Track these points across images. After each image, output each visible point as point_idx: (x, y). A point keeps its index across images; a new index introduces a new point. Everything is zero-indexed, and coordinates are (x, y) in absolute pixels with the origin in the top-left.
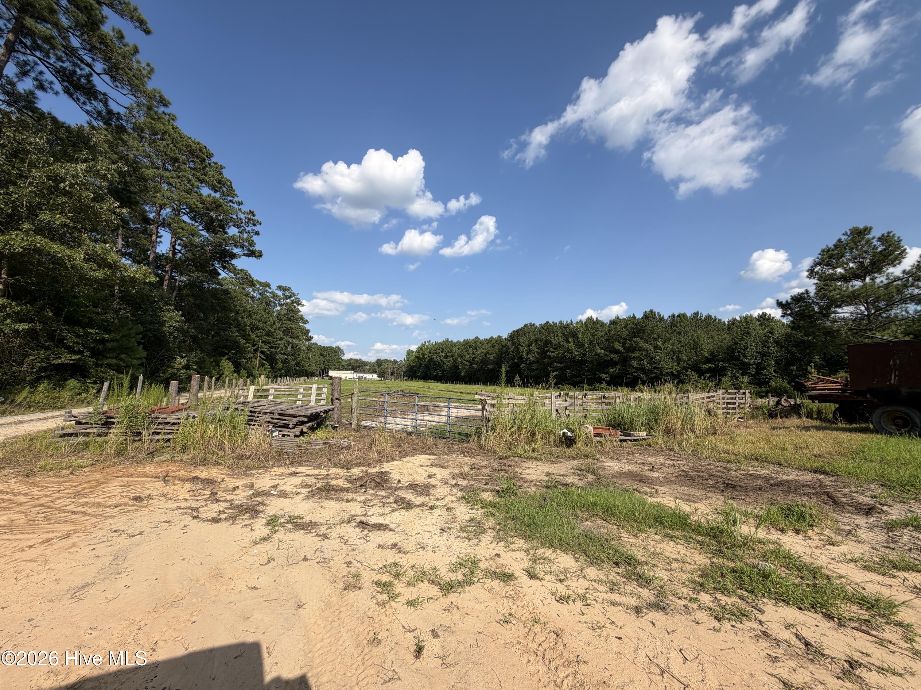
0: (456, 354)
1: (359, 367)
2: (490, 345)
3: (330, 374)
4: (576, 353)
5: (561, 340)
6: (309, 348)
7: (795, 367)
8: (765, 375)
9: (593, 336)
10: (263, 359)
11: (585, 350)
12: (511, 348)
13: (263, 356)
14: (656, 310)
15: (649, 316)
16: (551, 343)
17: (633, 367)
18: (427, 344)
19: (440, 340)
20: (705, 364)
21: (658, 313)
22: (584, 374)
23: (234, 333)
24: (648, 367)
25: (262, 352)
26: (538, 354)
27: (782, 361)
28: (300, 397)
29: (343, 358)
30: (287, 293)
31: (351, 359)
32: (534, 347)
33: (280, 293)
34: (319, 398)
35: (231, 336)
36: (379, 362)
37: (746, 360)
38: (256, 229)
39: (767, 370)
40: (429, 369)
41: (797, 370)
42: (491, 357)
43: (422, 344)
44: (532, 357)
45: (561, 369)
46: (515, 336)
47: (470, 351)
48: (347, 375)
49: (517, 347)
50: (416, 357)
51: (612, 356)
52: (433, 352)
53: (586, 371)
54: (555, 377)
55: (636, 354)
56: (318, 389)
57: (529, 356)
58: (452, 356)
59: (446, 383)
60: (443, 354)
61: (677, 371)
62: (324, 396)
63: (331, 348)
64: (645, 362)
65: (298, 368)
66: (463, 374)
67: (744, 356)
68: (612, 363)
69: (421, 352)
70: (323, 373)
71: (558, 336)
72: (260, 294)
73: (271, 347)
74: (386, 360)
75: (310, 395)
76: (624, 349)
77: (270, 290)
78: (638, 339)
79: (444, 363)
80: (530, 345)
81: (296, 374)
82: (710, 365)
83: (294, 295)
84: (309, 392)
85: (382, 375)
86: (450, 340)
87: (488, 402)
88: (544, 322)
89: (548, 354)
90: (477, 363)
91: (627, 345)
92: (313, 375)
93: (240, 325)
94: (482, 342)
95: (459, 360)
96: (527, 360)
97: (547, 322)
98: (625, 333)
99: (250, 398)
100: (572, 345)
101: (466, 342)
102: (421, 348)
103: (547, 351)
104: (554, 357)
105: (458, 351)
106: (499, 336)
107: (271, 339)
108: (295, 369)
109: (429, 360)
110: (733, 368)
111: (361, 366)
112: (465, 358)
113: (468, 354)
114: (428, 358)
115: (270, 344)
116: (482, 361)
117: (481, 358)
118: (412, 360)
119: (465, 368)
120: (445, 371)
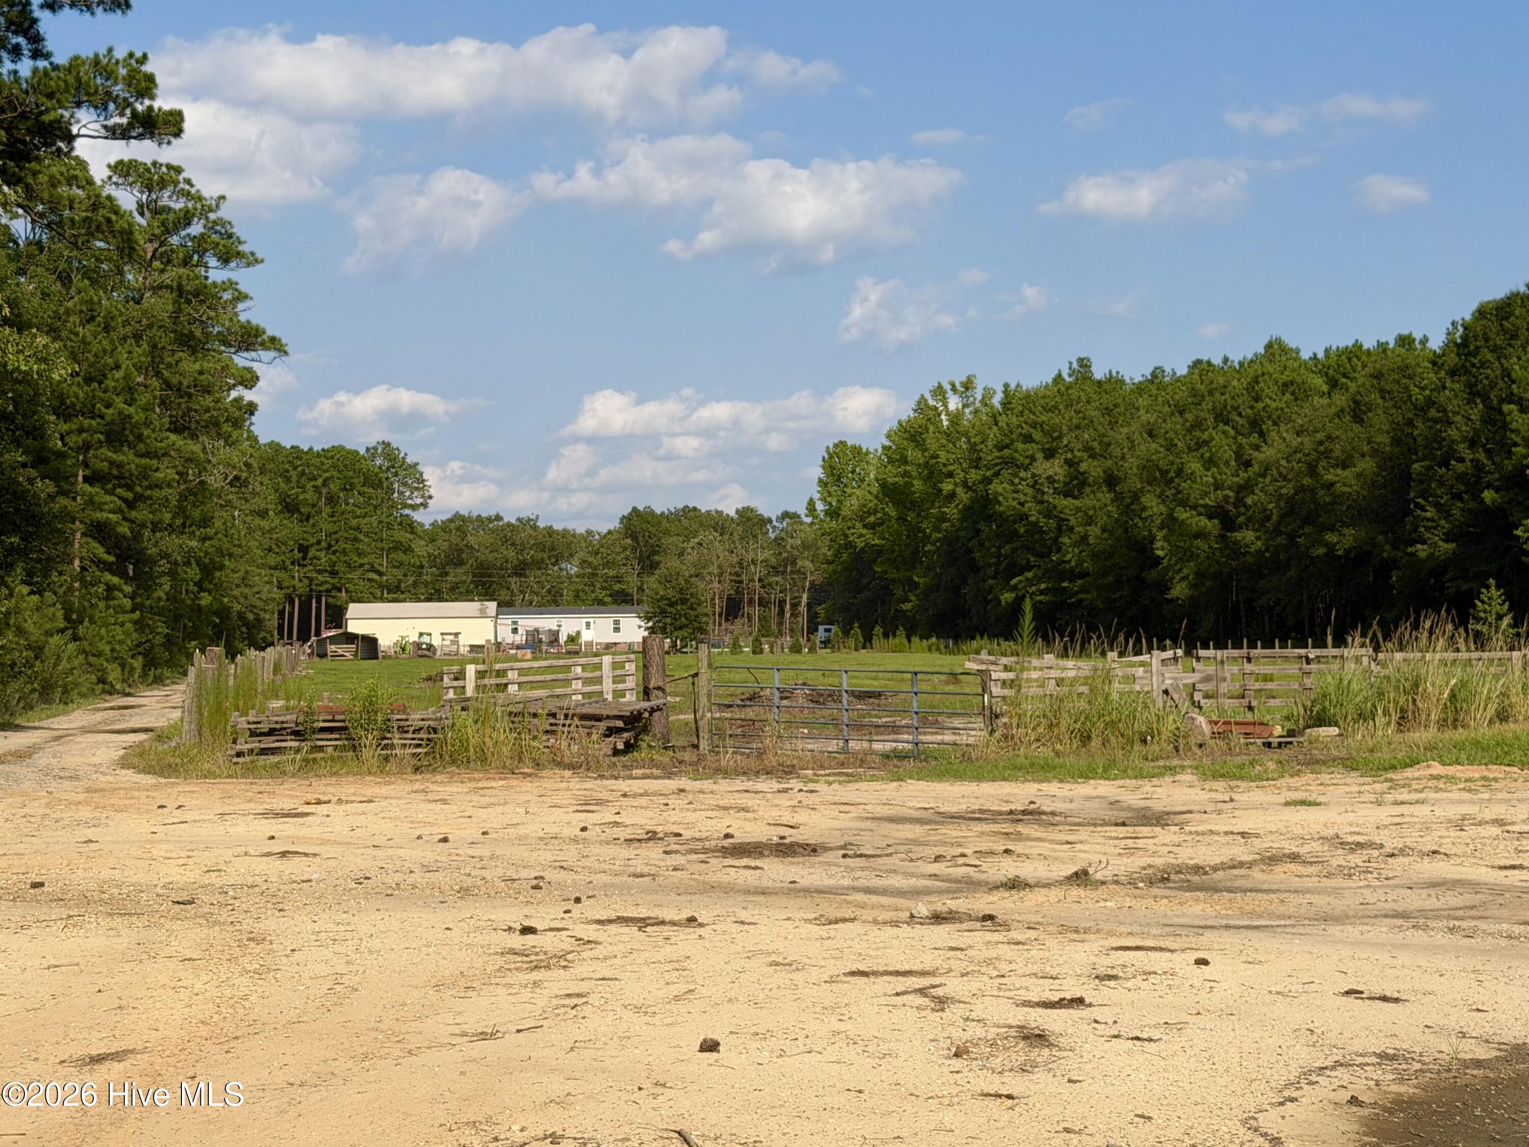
0: (1131, 465)
1: (521, 570)
3: (356, 628)
18: (954, 403)
28: (577, 685)
34: (620, 686)
36: (643, 533)
40: (975, 568)
42: (1346, 479)
43: (922, 406)
47: (1222, 442)
48: (468, 624)
50: (888, 491)
52: (989, 455)
56: (615, 666)
58: (1111, 481)
60: (1055, 468)
62: (631, 683)
66: (1179, 591)
69: (913, 454)
74: (689, 512)
75: (599, 680)
79: (1063, 526)
84: (597, 673)
85: (671, 613)
86: (1097, 374)
87: (994, 676)
90: (1261, 521)
95: (1152, 504)
99: (470, 692)
102: (912, 433)
105: (1149, 448)
109: (968, 512)
111: (539, 564)
112: (1190, 489)
113: (1209, 463)
114: (963, 496)
115: (129, 487)
116: (1291, 508)
117: (1288, 489)
118: (862, 516)
119: (1187, 555)
120: (1073, 576)
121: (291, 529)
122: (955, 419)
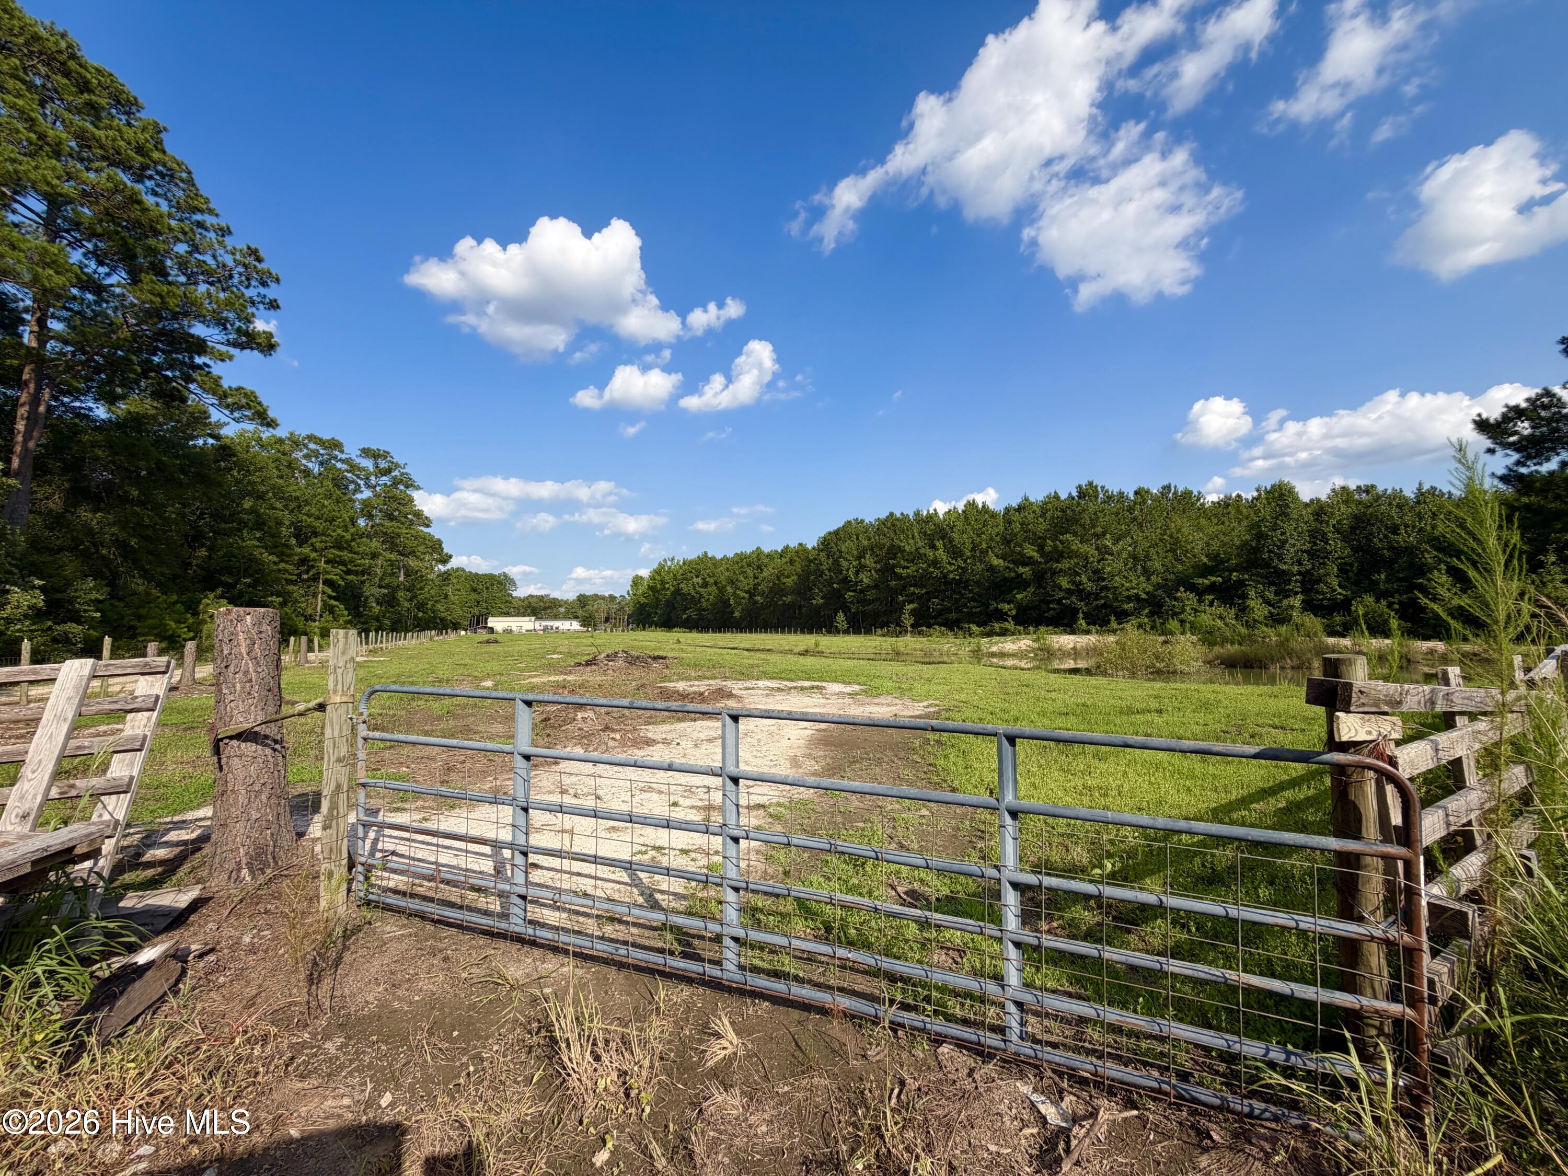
0: (723, 579)
1: (545, 609)
2: (784, 560)
3: (489, 625)
4: (951, 570)
5: (920, 544)
6: (446, 577)
7: (1383, 576)
8: (1323, 593)
9: (978, 535)
10: (330, 597)
11: (965, 561)
12: (826, 564)
13: (329, 591)
14: (1098, 482)
15: (1087, 493)
16: (901, 550)
17: (1060, 588)
18: (669, 563)
19: (692, 556)
20: (1205, 577)
21: (1103, 487)
22: (965, 606)
23: (250, 541)
24: (1089, 586)
25: (329, 583)
26: (877, 571)
27: (1351, 565)
29: (515, 594)
30: (383, 464)
31: (531, 596)
32: (868, 560)
33: (368, 464)
35: (240, 548)
36: (583, 600)
37: (1285, 567)
38: (272, 292)
39: (1326, 583)
40: (674, 608)
41: (1388, 581)
42: (789, 582)
43: (660, 564)
44: (865, 578)
45: (920, 597)
46: (829, 543)
47: (750, 572)
48: (526, 624)
49: (836, 563)
50: (651, 588)
51: (1021, 570)
52: (679, 577)
53: (973, 599)
54: (913, 613)
55: (1065, 565)
57: (861, 576)
58: (716, 583)
59: (707, 632)
60: (699, 580)
61: (1147, 593)
63: (491, 577)
64: (1084, 579)
65: (420, 614)
66: (737, 614)
67: (1280, 558)
68: (1021, 583)
69: (658, 578)
70: (478, 622)
71: (913, 537)
72: (321, 464)
73: (348, 572)
74: (596, 595)
76: (1041, 556)
77: (343, 456)
78: (1068, 536)
79: (701, 596)
80: (859, 558)
81: (419, 625)
82: (1213, 579)
83: (397, 466)
85: (588, 621)
86: (710, 555)
88: (883, 516)
89: (898, 570)
90: (762, 594)
91: (1048, 549)
92: (456, 626)
93: (264, 524)
94: (769, 556)
95: (730, 589)
96: (856, 583)
97: (892, 514)
98: (1042, 526)
100: (941, 554)
101: (741, 559)
102: (658, 572)
103: (894, 566)
104: (908, 576)
105: (727, 574)
106: (800, 545)
107: (346, 555)
108: (416, 617)
109: (673, 593)
110: (1259, 582)
111: (550, 607)
112: (741, 585)
113: (746, 578)
114: (672, 589)
115: (345, 565)
116: (771, 590)
117: (771, 585)
118: (643, 594)
119: (740, 604)
120: (704, 610)
121: (474, 596)
122: (669, 568)
